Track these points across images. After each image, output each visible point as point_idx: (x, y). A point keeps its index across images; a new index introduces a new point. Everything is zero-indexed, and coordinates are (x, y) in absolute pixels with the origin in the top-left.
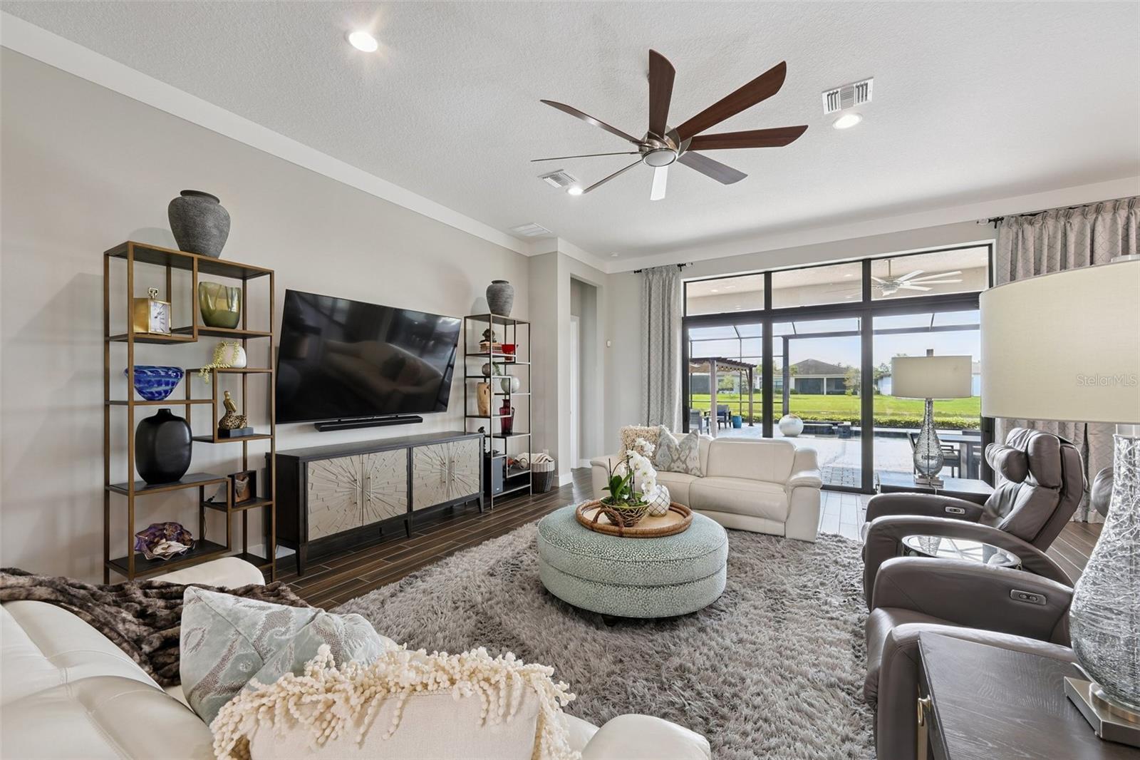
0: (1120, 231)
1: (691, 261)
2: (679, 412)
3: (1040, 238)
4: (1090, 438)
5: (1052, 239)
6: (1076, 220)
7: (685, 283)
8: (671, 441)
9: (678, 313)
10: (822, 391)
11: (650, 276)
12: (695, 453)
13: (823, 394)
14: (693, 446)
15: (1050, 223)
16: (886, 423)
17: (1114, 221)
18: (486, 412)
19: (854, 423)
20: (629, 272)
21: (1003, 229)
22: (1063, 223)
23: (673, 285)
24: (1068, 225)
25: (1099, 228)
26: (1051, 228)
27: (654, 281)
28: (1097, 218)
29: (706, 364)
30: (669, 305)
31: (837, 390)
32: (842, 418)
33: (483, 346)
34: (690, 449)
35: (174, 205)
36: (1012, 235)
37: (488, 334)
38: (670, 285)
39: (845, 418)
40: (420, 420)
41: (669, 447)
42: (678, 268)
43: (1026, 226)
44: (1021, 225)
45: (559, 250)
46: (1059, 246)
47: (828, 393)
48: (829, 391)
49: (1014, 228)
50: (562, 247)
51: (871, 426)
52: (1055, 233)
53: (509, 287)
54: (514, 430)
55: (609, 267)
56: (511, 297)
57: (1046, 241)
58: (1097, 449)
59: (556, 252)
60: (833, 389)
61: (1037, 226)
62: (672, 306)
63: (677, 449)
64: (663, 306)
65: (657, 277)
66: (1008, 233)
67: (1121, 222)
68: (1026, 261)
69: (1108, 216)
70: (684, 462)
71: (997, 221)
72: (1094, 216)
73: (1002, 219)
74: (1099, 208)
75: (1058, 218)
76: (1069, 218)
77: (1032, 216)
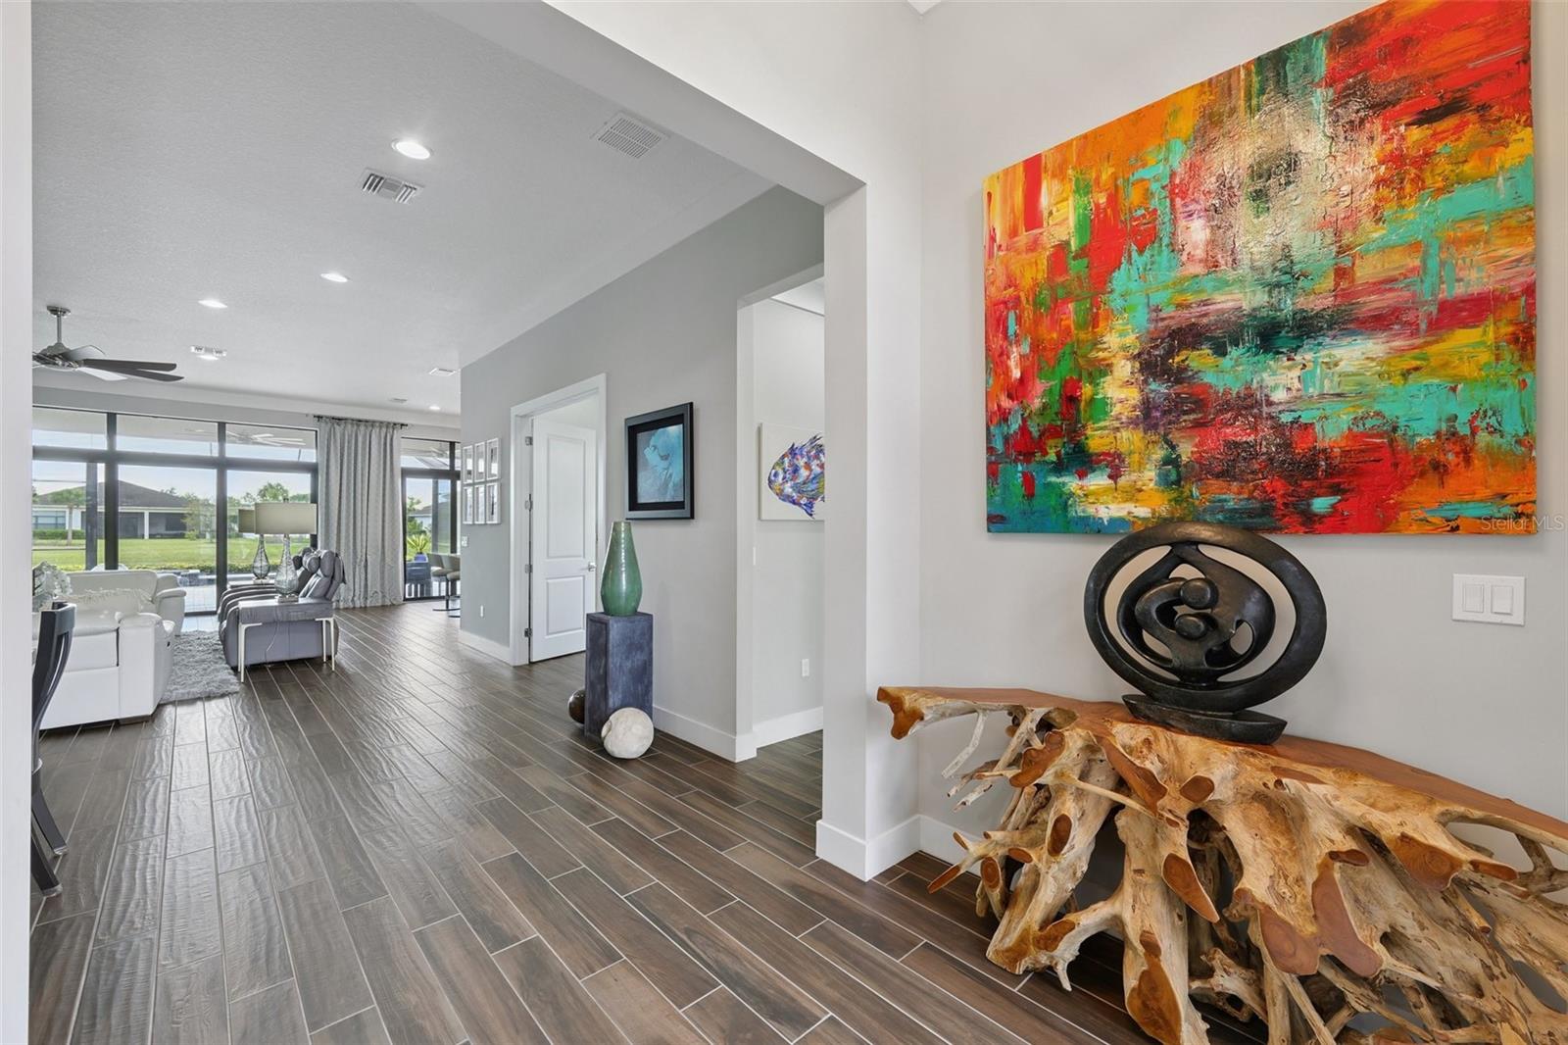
0: (382, 440)
3: (343, 435)
5: (350, 436)
6: (362, 428)
10: (139, 533)
13: (143, 537)
15: (349, 426)
16: (246, 568)
17: (380, 432)
19: (203, 570)
21: (323, 424)
22: (355, 428)
24: (358, 431)
25: (373, 436)
26: (350, 431)
28: (372, 430)
31: (168, 532)
32: (187, 566)
36: (327, 429)
39: (191, 565)
43: (336, 425)
44: (333, 423)
46: (353, 442)
47: (152, 536)
48: (153, 533)
49: (330, 425)
51: (225, 573)
57: (346, 437)
60: (163, 531)
61: (342, 427)
66: (326, 426)
67: (383, 435)
68: (336, 447)
69: (377, 430)
71: (319, 417)
72: (371, 428)
73: (323, 417)
74: (373, 423)
75: (352, 424)
76: (358, 426)
77: (339, 419)
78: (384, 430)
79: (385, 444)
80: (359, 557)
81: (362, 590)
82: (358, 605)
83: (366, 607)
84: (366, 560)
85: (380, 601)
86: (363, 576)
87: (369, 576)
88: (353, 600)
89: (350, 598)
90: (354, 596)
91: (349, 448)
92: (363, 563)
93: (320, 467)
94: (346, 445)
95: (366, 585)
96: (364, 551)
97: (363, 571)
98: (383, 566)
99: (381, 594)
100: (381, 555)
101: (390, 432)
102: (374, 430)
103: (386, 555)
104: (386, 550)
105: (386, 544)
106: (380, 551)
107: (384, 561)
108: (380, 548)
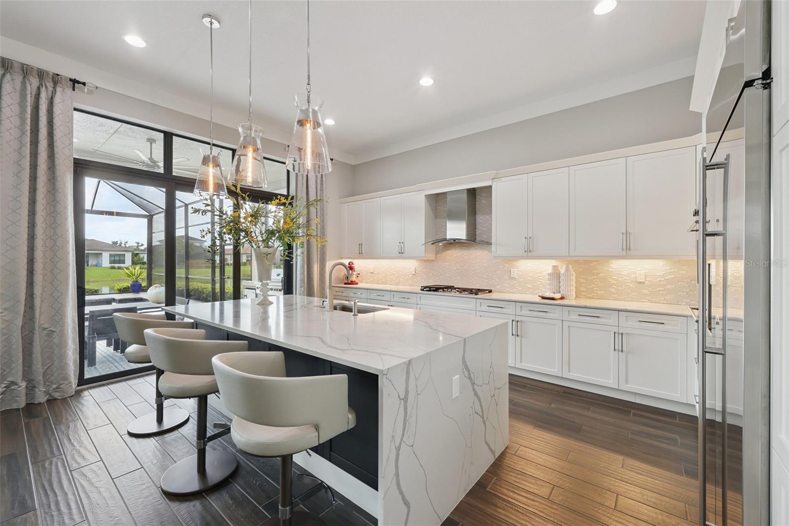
98: (32, 331)
99: (24, 384)
100: (25, 312)
101: (46, 87)
102: (8, 76)
103: (37, 312)
104: (37, 302)
105: (38, 290)
106: (23, 303)
107: (34, 323)
108: (23, 297)
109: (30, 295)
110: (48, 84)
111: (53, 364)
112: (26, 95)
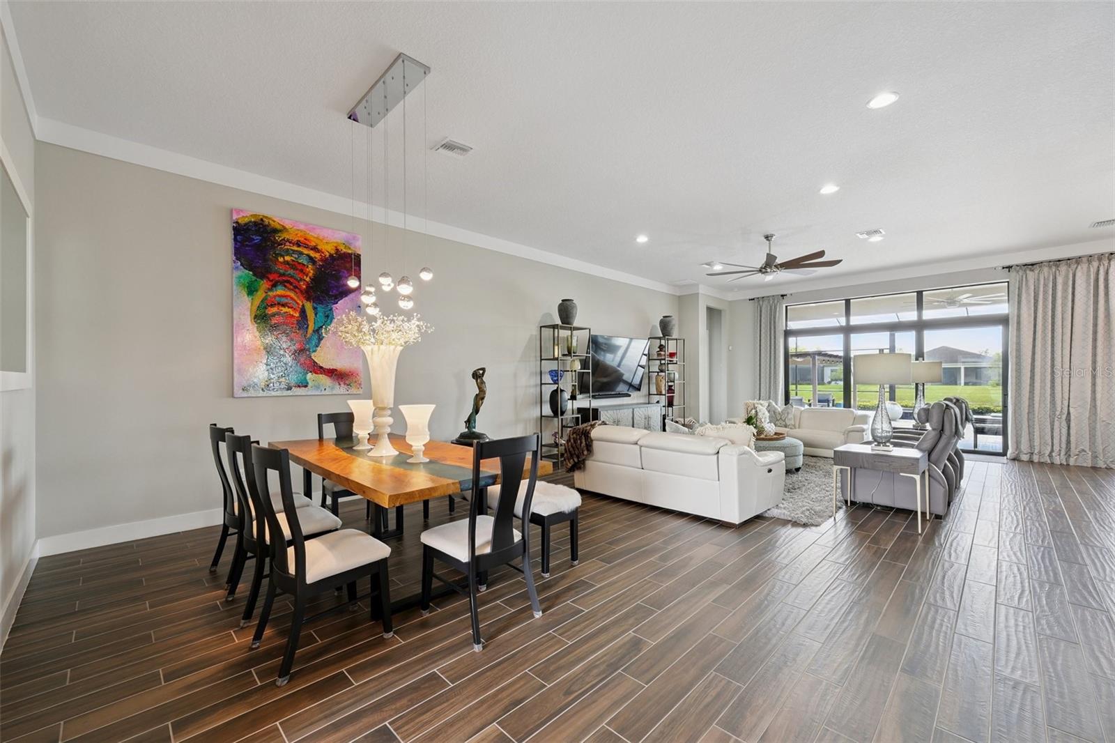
0: (1092, 277)
1: (791, 292)
2: (782, 395)
3: (1038, 280)
4: (1072, 410)
5: (1047, 279)
6: (1063, 268)
7: (786, 307)
8: (776, 409)
9: (781, 327)
10: (958, 382)
11: (761, 303)
12: (790, 416)
13: (960, 384)
14: (790, 411)
15: (1046, 270)
17: (1089, 268)
18: (661, 392)
20: (745, 300)
21: (1013, 273)
22: (1054, 270)
23: (778, 309)
24: (1058, 272)
25: (1079, 274)
26: (1046, 274)
27: (764, 306)
28: (1077, 268)
29: (809, 358)
30: (775, 322)
33: (659, 355)
34: (788, 413)
35: (560, 306)
36: (1019, 278)
37: (661, 347)
38: (775, 309)
40: (630, 396)
41: (774, 412)
42: (781, 298)
43: (1028, 272)
44: (1025, 271)
45: (701, 291)
46: (1051, 285)
48: (968, 381)
49: (1021, 273)
50: (702, 290)
52: (1049, 277)
53: (673, 319)
54: (675, 404)
55: (730, 297)
56: (674, 325)
57: (1042, 281)
58: (1076, 417)
59: (698, 294)
61: (1037, 272)
62: (777, 324)
63: (779, 414)
64: (770, 323)
65: (766, 302)
66: (1016, 276)
67: (1093, 270)
68: (1028, 296)
69: (1085, 266)
70: (784, 421)
71: (1009, 267)
72: (1076, 266)
73: (1011, 267)
74: (1078, 260)
75: (1050, 267)
76: (1057, 266)
77: (1032, 265)
78: (1095, 264)
79: (1097, 280)
80: (1059, 409)
81: (1064, 446)
82: (1057, 461)
83: (1068, 465)
84: (1069, 413)
85: (1090, 461)
86: (1064, 431)
87: (1073, 432)
88: (1050, 456)
89: (1047, 452)
90: (1052, 451)
91: (1045, 292)
92: (1064, 417)
93: (1010, 317)
94: (1041, 289)
95: (1068, 442)
96: (1066, 403)
97: (1064, 424)
98: (1095, 421)
99: (1090, 453)
100: (1090, 409)
101: (1104, 265)
102: (1079, 267)
103: (1098, 409)
104: (1098, 403)
105: (1099, 396)
106: (1089, 403)
107: (1096, 416)
108: (1089, 400)
109: (1094, 399)
110: (1104, 262)
111: (1109, 445)
112: (1090, 275)
